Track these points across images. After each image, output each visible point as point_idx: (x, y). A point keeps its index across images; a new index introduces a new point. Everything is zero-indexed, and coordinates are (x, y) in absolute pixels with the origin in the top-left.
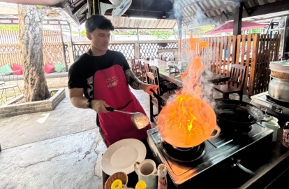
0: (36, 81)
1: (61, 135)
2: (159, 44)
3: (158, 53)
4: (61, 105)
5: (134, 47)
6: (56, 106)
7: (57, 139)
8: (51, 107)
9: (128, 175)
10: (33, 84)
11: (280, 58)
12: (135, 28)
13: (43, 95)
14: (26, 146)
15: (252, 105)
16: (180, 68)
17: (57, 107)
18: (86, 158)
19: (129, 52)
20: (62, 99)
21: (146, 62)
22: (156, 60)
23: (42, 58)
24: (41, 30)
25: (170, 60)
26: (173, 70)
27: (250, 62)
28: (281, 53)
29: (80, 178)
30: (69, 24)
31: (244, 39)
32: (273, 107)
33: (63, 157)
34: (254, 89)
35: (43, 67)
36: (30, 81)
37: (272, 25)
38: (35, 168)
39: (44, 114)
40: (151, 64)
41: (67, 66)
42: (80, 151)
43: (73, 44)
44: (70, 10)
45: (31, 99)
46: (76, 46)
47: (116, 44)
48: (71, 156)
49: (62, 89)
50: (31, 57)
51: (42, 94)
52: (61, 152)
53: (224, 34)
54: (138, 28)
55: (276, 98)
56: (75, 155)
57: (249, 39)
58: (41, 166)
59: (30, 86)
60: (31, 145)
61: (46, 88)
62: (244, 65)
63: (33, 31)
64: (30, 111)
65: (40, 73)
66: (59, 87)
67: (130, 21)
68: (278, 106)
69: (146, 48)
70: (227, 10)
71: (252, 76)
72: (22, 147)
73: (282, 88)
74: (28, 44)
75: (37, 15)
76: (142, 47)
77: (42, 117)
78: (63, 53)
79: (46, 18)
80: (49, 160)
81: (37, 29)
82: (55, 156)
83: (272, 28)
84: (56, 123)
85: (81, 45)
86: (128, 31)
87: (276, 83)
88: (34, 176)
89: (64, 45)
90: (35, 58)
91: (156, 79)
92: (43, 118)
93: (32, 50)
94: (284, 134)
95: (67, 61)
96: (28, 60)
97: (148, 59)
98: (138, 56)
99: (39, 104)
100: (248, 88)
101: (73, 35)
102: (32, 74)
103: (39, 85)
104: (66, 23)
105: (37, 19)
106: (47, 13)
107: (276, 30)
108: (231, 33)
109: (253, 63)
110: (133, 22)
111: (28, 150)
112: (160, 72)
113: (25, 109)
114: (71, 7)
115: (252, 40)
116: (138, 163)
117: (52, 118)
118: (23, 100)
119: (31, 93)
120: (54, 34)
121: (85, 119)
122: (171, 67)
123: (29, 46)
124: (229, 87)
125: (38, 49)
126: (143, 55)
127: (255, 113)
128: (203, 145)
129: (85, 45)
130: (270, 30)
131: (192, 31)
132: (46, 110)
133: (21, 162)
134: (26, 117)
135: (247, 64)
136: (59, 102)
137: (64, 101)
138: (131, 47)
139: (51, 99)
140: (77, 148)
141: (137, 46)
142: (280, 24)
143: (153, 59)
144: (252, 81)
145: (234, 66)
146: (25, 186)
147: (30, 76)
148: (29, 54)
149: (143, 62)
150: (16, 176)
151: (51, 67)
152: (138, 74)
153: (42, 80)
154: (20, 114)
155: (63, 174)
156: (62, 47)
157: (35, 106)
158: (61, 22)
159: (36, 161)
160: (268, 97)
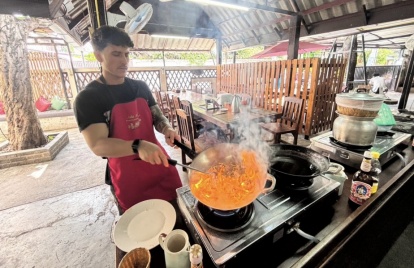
0: (25, 123)
1: (65, 192)
2: (191, 71)
3: (191, 84)
4: (63, 153)
5: (159, 76)
6: (56, 155)
7: (60, 198)
8: (49, 157)
9: (151, 251)
10: (20, 127)
11: (343, 88)
12: (159, 50)
13: (37, 141)
14: (15, 209)
15: (314, 152)
16: (219, 102)
17: (58, 156)
18: (100, 221)
19: (153, 82)
20: (65, 145)
21: (176, 95)
22: (189, 93)
23: (30, 90)
24: (24, 51)
25: (206, 92)
26: (211, 106)
27: (308, 93)
28: (345, 83)
29: (92, 246)
30: (67, 44)
31: (301, 64)
32: (338, 151)
33: (67, 222)
34: (312, 127)
35: (33, 104)
36: (15, 123)
37: (335, 46)
38: (30, 238)
39: (39, 166)
40: (183, 97)
41: (69, 102)
42: (90, 212)
43: (75, 72)
44: (66, 23)
45: (20, 146)
46: (80, 75)
47: (135, 72)
48: (79, 219)
49: (64, 132)
50: (14, 89)
51: (35, 139)
52: (65, 214)
53: (275, 59)
54: (163, 50)
55: (342, 140)
56: (85, 218)
57: (308, 65)
58: (39, 234)
59: (16, 129)
60: (23, 207)
61: (40, 131)
62: (301, 97)
63: (13, 53)
64: (19, 162)
65: (30, 112)
66: (60, 130)
67: (153, 39)
68: (344, 150)
69: (174, 76)
70: (280, 27)
71: (310, 112)
72: (11, 210)
73: (350, 128)
74: (7, 71)
75: (17, 31)
76: (170, 76)
77: (38, 169)
78: (61, 83)
79: (32, 34)
80: (48, 226)
81: (19, 50)
82: (57, 221)
83: (335, 51)
84: (57, 178)
85: (87, 73)
86: (150, 53)
87: (343, 122)
88: (30, 247)
89: (62, 73)
90: (20, 92)
91: (188, 117)
92: (39, 172)
93: (15, 79)
94: (353, 187)
95: (69, 95)
96: (10, 94)
97: (178, 92)
98: (164, 87)
99: (32, 153)
100: (304, 127)
101: (74, 59)
102: (18, 113)
103: (30, 129)
104: (62, 42)
105: (18, 36)
106: (33, 27)
107: (339, 53)
108: (285, 57)
109: (312, 96)
110: (156, 41)
111: (20, 214)
112: (194, 109)
113: (13, 160)
114: (67, 19)
115: (311, 66)
116: (164, 235)
117: (51, 171)
118: (9, 148)
119: (20, 139)
120: (47, 57)
121: (97, 171)
122: (209, 101)
123: (10, 75)
124: (281, 126)
125: (23, 79)
126: (171, 85)
127: (317, 161)
128: (251, 207)
129: (93, 73)
130: (333, 53)
131: (235, 54)
132: (42, 161)
133: (11, 230)
134: (15, 170)
135: (304, 97)
136: (60, 150)
137: (67, 147)
138: (155, 76)
139: (48, 146)
140: (87, 209)
141: (162, 73)
142: (345, 46)
143: (184, 91)
144: (309, 118)
145: (288, 99)
146: (17, 260)
147: (15, 116)
148: (11, 85)
149: (171, 94)
150: (4, 249)
151: (46, 103)
152: (165, 111)
153: (33, 121)
154: (5, 167)
155: (69, 243)
156: (59, 76)
157: (27, 156)
158: (55, 41)
159: (31, 227)
160: (332, 139)
